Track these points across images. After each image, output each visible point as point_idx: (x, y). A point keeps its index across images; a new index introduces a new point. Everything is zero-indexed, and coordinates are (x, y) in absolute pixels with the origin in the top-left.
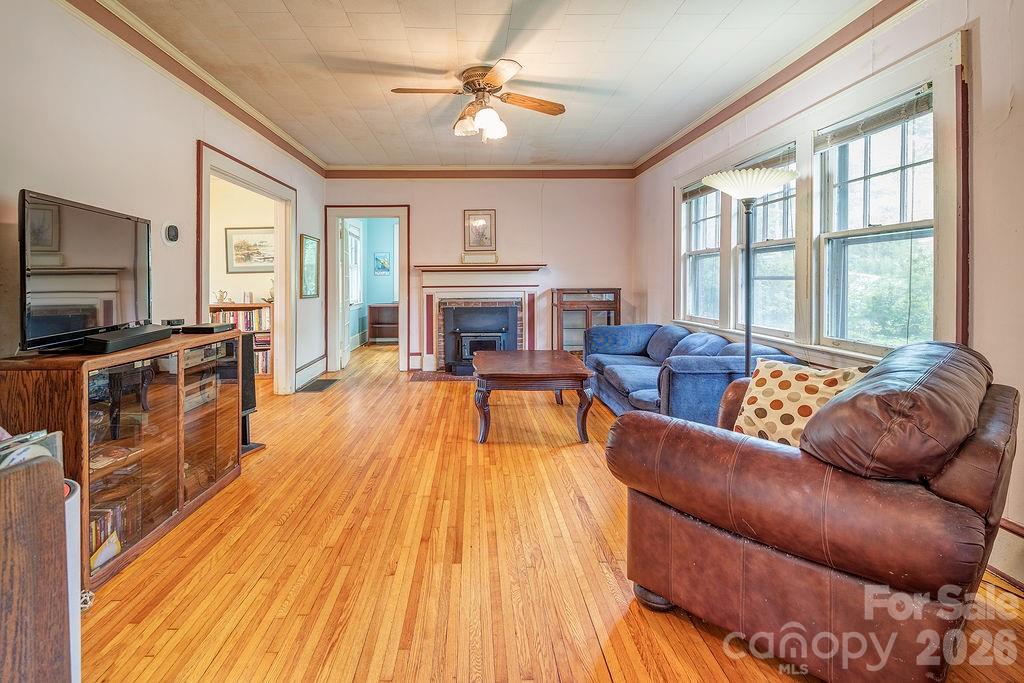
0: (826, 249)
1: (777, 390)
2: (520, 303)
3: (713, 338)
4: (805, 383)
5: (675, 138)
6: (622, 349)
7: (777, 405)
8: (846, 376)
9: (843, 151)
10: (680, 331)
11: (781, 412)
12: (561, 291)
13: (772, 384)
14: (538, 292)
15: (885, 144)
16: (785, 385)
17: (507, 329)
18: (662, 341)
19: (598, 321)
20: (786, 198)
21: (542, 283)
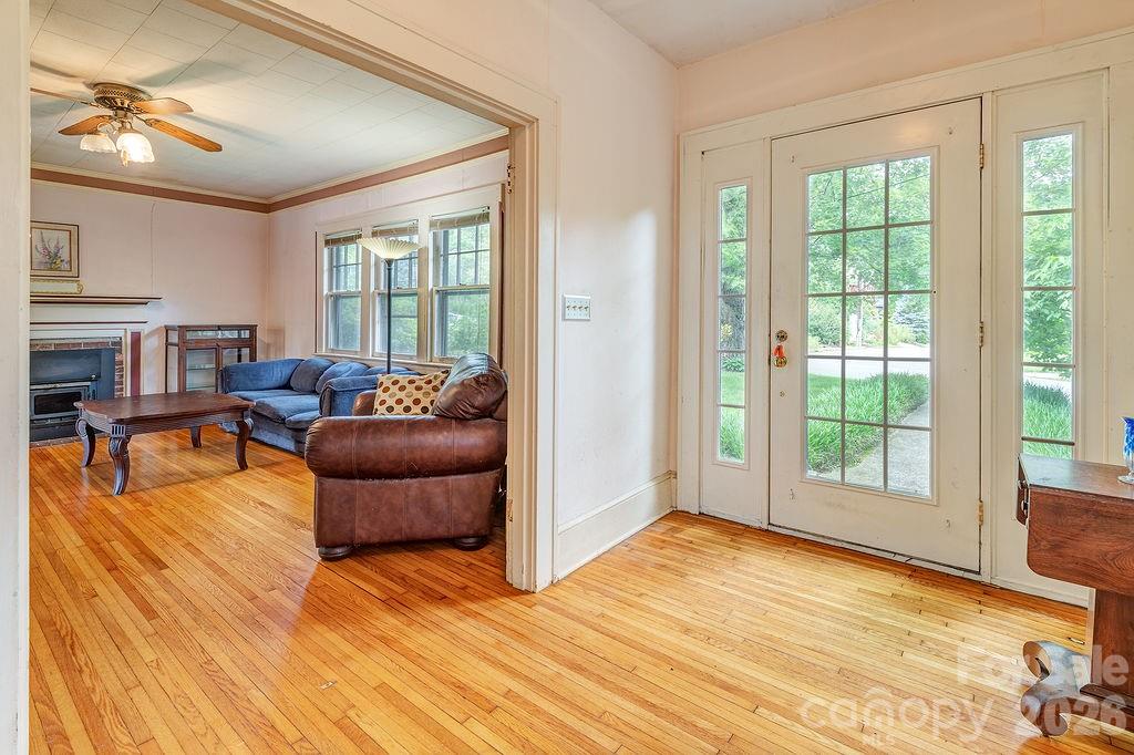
0: (436, 297)
1: (398, 392)
2: (120, 343)
3: (356, 366)
4: (415, 385)
5: (318, 188)
6: (265, 384)
7: (399, 402)
8: (436, 377)
9: (446, 234)
10: (324, 363)
11: (403, 406)
12: (183, 329)
13: (394, 389)
14: (145, 330)
15: (467, 234)
16: (402, 388)
17: (98, 376)
18: (306, 372)
19: (229, 358)
20: (411, 259)
21: (152, 319)
